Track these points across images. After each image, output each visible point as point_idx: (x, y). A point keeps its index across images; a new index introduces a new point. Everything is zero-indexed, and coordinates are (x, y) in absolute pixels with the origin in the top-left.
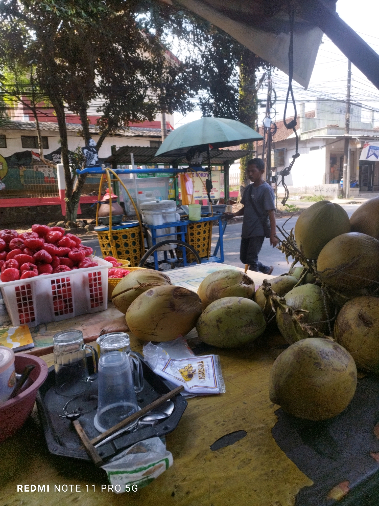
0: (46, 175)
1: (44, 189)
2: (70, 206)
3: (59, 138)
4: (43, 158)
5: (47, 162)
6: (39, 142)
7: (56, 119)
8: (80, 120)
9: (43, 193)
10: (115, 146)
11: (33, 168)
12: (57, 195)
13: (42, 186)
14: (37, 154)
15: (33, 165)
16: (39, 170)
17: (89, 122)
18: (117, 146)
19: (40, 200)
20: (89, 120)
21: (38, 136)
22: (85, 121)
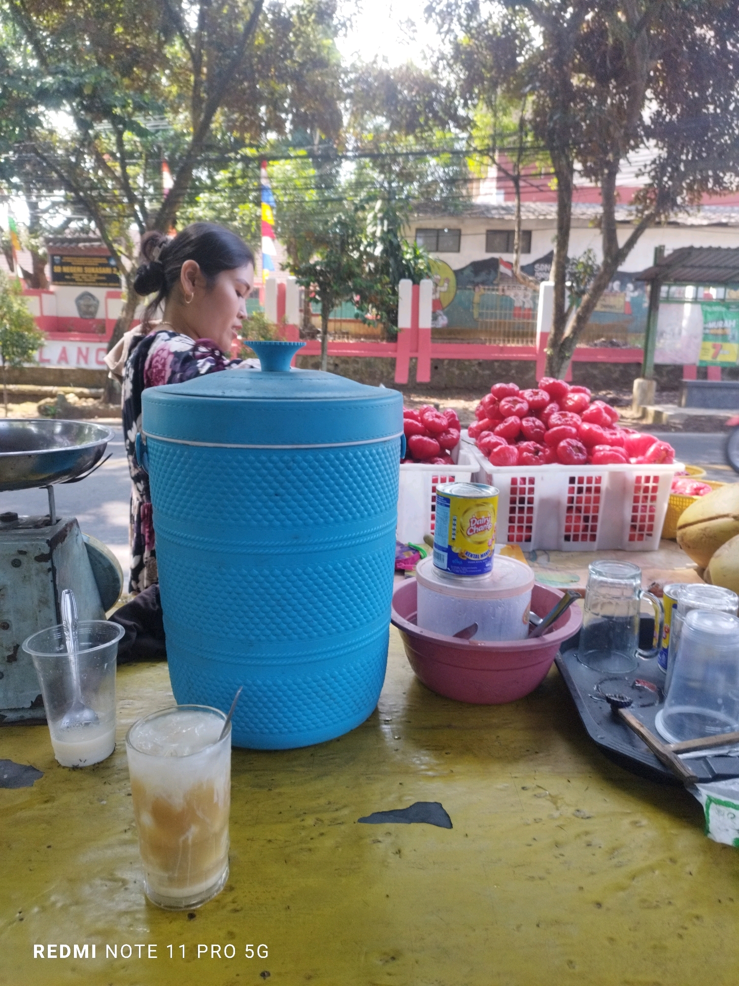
0: (518, 304)
1: (511, 330)
2: (554, 365)
3: (554, 232)
4: (518, 271)
5: (524, 278)
6: (516, 241)
7: (555, 195)
8: (600, 194)
9: (508, 336)
10: (664, 246)
11: (497, 290)
12: (532, 342)
13: (509, 323)
14: (509, 265)
15: (498, 285)
16: (507, 293)
17: (617, 198)
18: (667, 247)
19: (502, 350)
20: (618, 195)
21: (516, 229)
22: (609, 197)
